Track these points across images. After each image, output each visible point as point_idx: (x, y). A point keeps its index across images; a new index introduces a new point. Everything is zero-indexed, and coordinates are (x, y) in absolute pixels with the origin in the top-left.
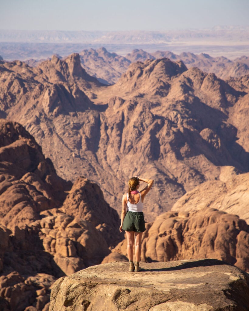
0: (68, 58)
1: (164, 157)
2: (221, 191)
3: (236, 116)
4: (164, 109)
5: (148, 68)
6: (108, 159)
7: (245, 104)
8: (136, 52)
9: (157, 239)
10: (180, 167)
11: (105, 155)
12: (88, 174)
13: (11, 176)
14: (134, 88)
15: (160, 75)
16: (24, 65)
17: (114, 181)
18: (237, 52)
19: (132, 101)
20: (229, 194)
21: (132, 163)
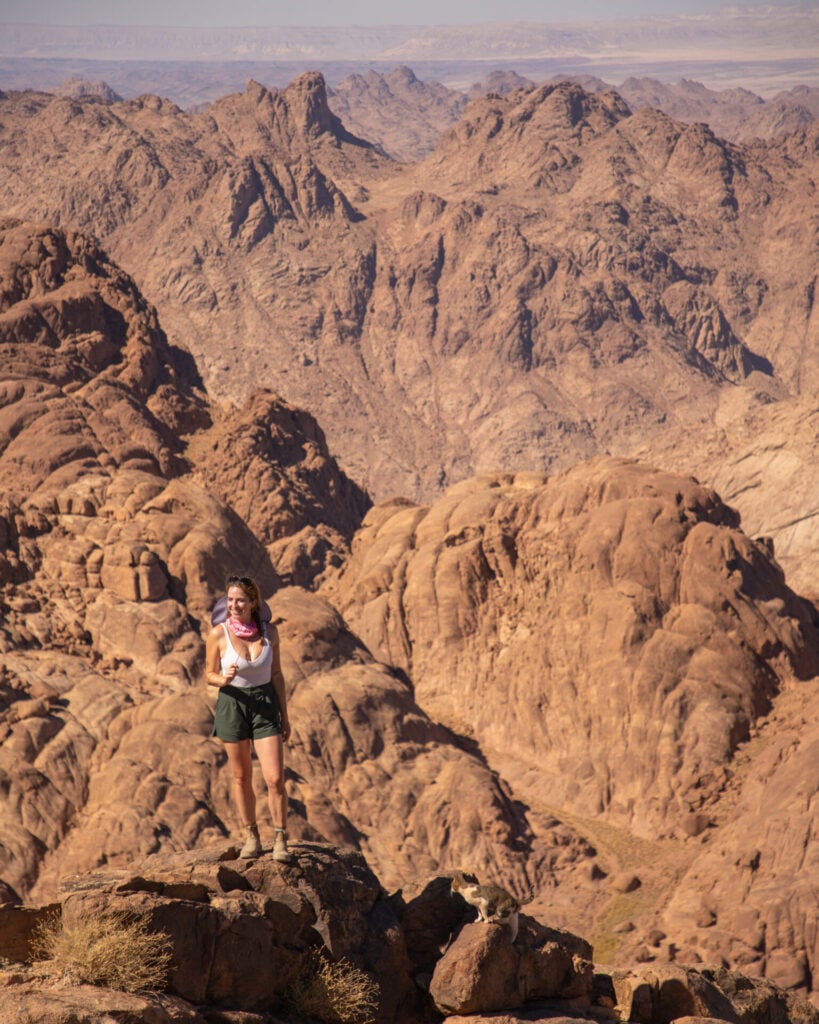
0: (292, 85)
1: (557, 362)
2: (711, 453)
3: (768, 245)
4: (560, 228)
5: (518, 111)
6: (398, 368)
7: (793, 212)
8: (497, 78)
9: (438, 551)
10: (602, 391)
11: (391, 359)
12: (341, 413)
13: (46, 385)
14: (476, 170)
15: (553, 132)
16: (165, 108)
17: (416, 432)
18: (785, 78)
19: (468, 204)
20: (732, 459)
21: (467, 380)
